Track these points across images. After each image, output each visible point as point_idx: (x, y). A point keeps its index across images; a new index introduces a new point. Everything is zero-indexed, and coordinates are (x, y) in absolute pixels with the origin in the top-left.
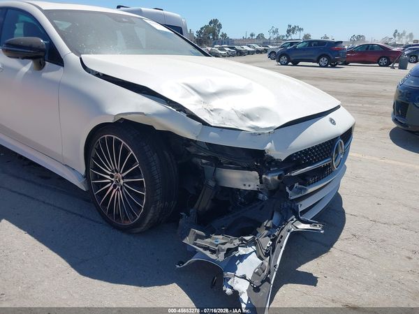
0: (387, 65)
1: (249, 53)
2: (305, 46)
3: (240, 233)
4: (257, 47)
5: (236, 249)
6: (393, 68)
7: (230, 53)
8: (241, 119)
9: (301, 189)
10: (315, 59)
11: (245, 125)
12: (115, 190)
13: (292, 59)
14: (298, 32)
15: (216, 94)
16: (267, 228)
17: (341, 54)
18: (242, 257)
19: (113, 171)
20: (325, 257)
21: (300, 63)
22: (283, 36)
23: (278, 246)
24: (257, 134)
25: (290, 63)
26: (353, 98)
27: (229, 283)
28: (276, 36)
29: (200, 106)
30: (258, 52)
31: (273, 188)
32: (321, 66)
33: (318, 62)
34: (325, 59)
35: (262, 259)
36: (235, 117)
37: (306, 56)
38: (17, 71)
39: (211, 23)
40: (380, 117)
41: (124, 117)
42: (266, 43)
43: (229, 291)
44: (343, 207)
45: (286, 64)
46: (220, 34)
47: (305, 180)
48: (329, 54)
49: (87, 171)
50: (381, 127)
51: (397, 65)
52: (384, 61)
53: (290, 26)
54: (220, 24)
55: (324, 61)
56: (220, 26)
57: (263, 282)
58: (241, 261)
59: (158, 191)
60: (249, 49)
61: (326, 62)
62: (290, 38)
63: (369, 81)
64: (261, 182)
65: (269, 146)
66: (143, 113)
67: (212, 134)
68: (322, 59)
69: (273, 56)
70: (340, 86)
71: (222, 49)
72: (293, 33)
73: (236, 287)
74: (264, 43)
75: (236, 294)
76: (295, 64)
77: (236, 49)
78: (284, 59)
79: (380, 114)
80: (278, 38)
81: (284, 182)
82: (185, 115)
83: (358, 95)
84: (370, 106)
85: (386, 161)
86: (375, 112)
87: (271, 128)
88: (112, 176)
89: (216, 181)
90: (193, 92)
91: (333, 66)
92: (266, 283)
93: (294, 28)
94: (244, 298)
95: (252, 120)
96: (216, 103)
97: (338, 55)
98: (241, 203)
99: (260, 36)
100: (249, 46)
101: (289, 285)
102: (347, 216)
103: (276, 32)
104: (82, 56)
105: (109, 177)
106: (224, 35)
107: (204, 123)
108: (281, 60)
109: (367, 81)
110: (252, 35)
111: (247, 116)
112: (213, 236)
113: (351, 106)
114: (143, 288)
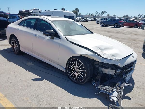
0: (137, 28)
1: (89, 21)
2: (110, 20)
3: (112, 86)
4: (92, 19)
5: (112, 90)
6: (139, 28)
7: (82, 21)
8: (112, 56)
9: (126, 75)
10: (113, 25)
11: (113, 58)
12: (75, 73)
13: (105, 24)
14: (105, 13)
15: (104, 49)
16: (118, 85)
17: (122, 23)
18: (113, 92)
19: (75, 68)
20: (131, 92)
21: (108, 26)
22: (100, 15)
23: (122, 89)
24: (116, 60)
25: (104, 26)
26: (128, 41)
27: (111, 98)
28: (98, 14)
29: (101, 53)
30: (92, 20)
31: (119, 74)
32: (115, 27)
33: (114, 26)
34: (117, 25)
35: (118, 93)
36: (110, 56)
37: (110, 24)
38: (44, 38)
39: (75, 9)
40: (138, 48)
41: (82, 55)
42: (94, 17)
43: (111, 100)
44: (133, 78)
45: (103, 26)
46: (79, 13)
47: (127, 73)
48: (118, 24)
49: (66, 67)
50: (139, 52)
51: (141, 27)
52: (136, 26)
53: (102, 11)
54: (79, 10)
55: (116, 26)
56: (79, 11)
57: (120, 98)
58: (113, 93)
59: (89, 74)
60: (89, 19)
61: (117, 26)
62: (102, 15)
63: (132, 34)
64: (115, 73)
65: (119, 64)
66: (87, 55)
67: (105, 60)
68: (115, 25)
69: (98, 22)
70: (123, 36)
71: (80, 19)
72: (104, 14)
73: (113, 99)
74: (93, 17)
75: (113, 101)
76: (106, 26)
77: (85, 19)
78: (102, 24)
79: (138, 47)
80: (98, 15)
81: (121, 73)
82: (98, 55)
83: (129, 40)
84: (134, 44)
85: (142, 64)
86: (136, 46)
87: (119, 59)
88: (74, 69)
89: (102, 71)
90: (98, 49)
91: (119, 27)
92: (121, 98)
93: (104, 12)
94: (116, 102)
95: (114, 57)
96: (105, 52)
97: (121, 24)
98: (109, 78)
99: (92, 14)
100: (89, 18)
101: (124, 99)
102: (134, 81)
103: (97, 13)
104: (66, 36)
105: (73, 69)
106: (80, 14)
107: (103, 58)
108: (102, 25)
109: (131, 34)
110: (89, 14)
111: (113, 56)
112: (106, 86)
113: (128, 44)
114: (89, 99)
